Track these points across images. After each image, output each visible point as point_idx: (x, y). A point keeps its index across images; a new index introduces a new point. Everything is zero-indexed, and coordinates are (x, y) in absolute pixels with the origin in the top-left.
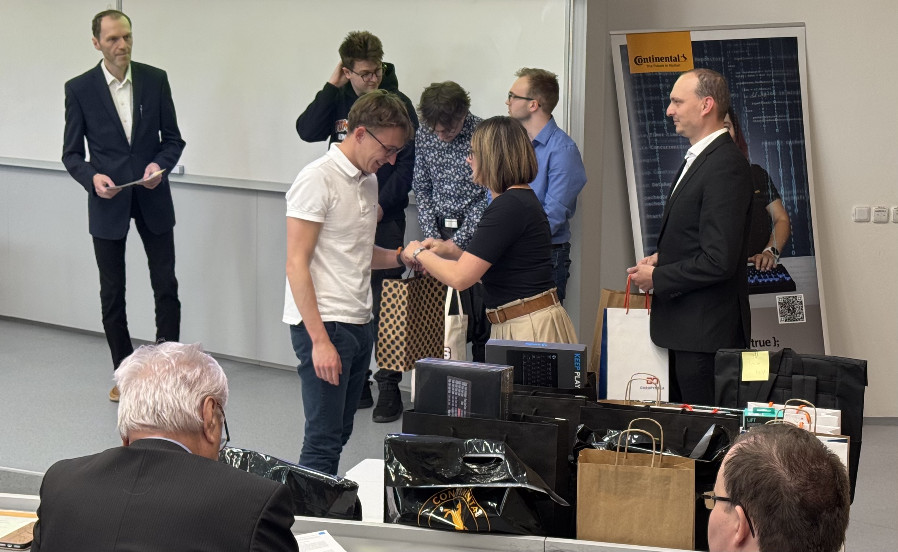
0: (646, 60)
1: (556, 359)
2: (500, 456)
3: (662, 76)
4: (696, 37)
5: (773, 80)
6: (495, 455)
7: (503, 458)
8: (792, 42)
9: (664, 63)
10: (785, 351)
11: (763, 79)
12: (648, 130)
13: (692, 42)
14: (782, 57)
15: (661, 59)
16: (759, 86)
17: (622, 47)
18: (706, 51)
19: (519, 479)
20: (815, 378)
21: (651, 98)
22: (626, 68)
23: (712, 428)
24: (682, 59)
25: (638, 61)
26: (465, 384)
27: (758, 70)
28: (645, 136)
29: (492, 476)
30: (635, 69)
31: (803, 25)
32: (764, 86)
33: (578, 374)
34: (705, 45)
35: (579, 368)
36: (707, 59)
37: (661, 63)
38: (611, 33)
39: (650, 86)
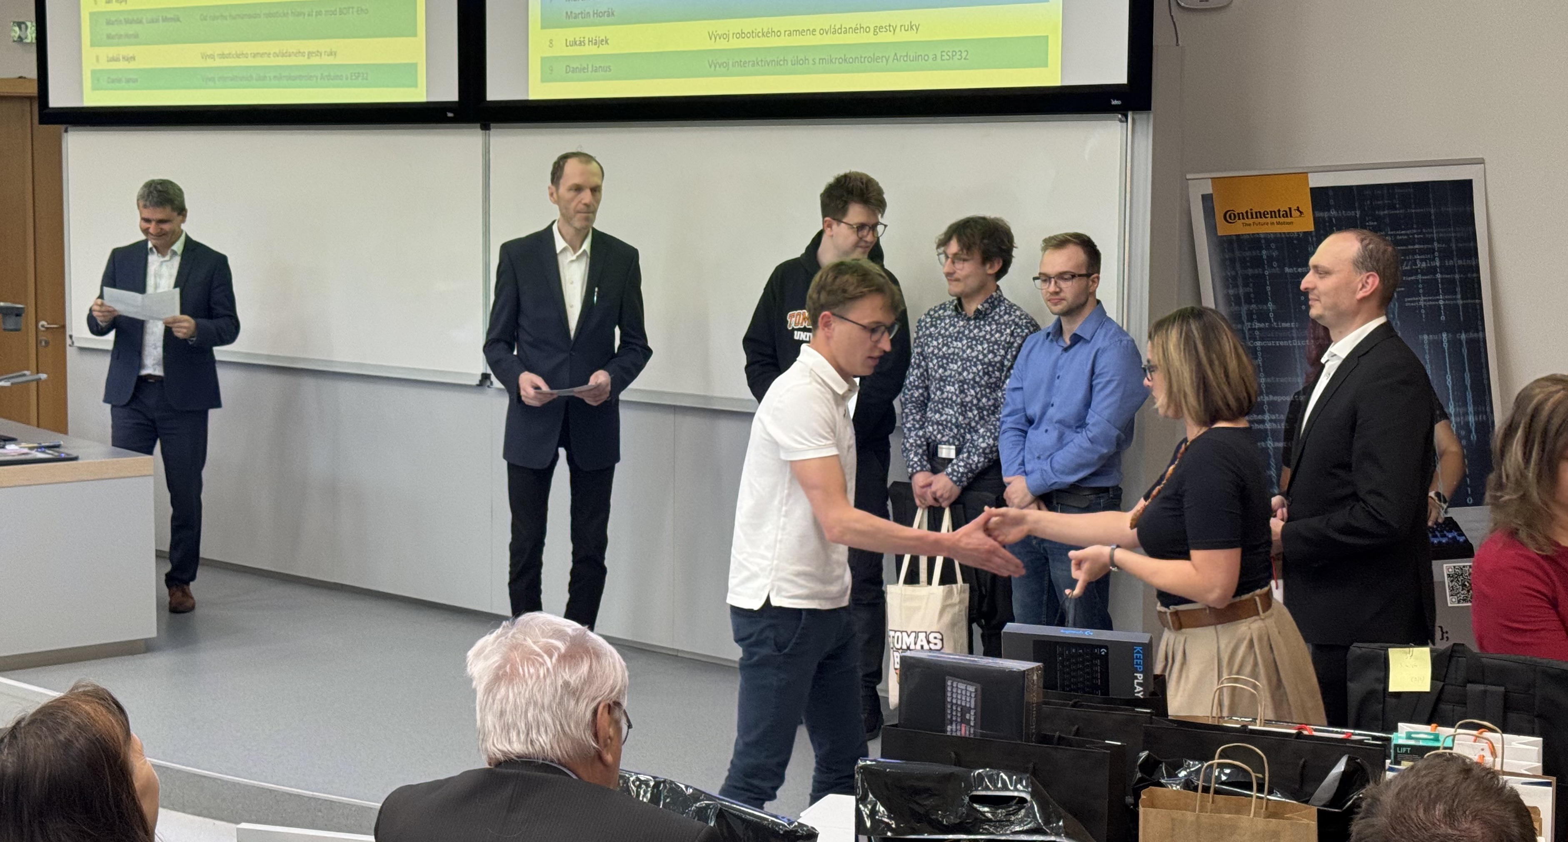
0: (1241, 216)
1: (1107, 654)
2: (1023, 795)
3: (1266, 239)
4: (1317, 181)
5: (1436, 244)
6: (1016, 794)
7: (1028, 798)
8: (1464, 189)
9: (1269, 220)
10: (1455, 648)
11: (1421, 241)
12: (1244, 317)
13: (1311, 189)
14: (1450, 209)
15: (1263, 215)
16: (1414, 252)
17: (1204, 197)
18: (1332, 202)
19: (1052, 829)
20: (1502, 689)
21: (1250, 272)
22: (1211, 227)
23: (1344, 761)
24: (1295, 213)
25: (1230, 217)
26: (971, 689)
27: (1412, 228)
28: (1239, 326)
29: (1012, 823)
30: (1224, 229)
31: (1481, 161)
32: (1422, 252)
33: (1140, 677)
34: (1331, 193)
35: (1140, 668)
36: (1333, 213)
37: (1263, 220)
38: (1188, 177)
39: (1248, 254)
